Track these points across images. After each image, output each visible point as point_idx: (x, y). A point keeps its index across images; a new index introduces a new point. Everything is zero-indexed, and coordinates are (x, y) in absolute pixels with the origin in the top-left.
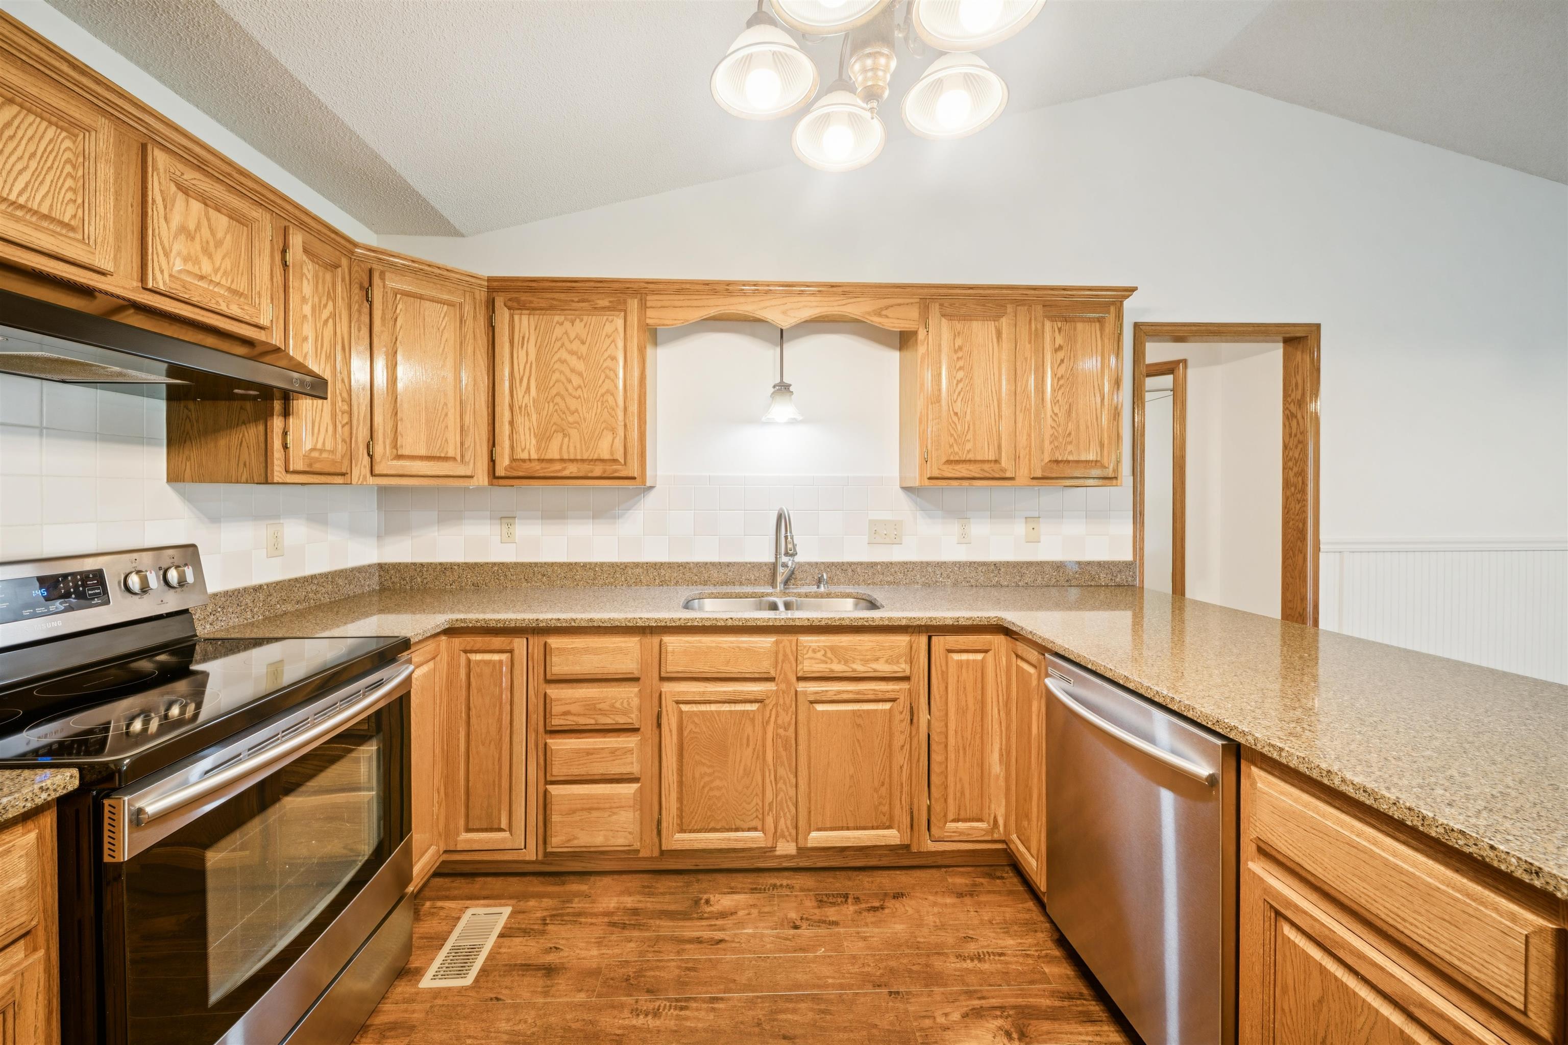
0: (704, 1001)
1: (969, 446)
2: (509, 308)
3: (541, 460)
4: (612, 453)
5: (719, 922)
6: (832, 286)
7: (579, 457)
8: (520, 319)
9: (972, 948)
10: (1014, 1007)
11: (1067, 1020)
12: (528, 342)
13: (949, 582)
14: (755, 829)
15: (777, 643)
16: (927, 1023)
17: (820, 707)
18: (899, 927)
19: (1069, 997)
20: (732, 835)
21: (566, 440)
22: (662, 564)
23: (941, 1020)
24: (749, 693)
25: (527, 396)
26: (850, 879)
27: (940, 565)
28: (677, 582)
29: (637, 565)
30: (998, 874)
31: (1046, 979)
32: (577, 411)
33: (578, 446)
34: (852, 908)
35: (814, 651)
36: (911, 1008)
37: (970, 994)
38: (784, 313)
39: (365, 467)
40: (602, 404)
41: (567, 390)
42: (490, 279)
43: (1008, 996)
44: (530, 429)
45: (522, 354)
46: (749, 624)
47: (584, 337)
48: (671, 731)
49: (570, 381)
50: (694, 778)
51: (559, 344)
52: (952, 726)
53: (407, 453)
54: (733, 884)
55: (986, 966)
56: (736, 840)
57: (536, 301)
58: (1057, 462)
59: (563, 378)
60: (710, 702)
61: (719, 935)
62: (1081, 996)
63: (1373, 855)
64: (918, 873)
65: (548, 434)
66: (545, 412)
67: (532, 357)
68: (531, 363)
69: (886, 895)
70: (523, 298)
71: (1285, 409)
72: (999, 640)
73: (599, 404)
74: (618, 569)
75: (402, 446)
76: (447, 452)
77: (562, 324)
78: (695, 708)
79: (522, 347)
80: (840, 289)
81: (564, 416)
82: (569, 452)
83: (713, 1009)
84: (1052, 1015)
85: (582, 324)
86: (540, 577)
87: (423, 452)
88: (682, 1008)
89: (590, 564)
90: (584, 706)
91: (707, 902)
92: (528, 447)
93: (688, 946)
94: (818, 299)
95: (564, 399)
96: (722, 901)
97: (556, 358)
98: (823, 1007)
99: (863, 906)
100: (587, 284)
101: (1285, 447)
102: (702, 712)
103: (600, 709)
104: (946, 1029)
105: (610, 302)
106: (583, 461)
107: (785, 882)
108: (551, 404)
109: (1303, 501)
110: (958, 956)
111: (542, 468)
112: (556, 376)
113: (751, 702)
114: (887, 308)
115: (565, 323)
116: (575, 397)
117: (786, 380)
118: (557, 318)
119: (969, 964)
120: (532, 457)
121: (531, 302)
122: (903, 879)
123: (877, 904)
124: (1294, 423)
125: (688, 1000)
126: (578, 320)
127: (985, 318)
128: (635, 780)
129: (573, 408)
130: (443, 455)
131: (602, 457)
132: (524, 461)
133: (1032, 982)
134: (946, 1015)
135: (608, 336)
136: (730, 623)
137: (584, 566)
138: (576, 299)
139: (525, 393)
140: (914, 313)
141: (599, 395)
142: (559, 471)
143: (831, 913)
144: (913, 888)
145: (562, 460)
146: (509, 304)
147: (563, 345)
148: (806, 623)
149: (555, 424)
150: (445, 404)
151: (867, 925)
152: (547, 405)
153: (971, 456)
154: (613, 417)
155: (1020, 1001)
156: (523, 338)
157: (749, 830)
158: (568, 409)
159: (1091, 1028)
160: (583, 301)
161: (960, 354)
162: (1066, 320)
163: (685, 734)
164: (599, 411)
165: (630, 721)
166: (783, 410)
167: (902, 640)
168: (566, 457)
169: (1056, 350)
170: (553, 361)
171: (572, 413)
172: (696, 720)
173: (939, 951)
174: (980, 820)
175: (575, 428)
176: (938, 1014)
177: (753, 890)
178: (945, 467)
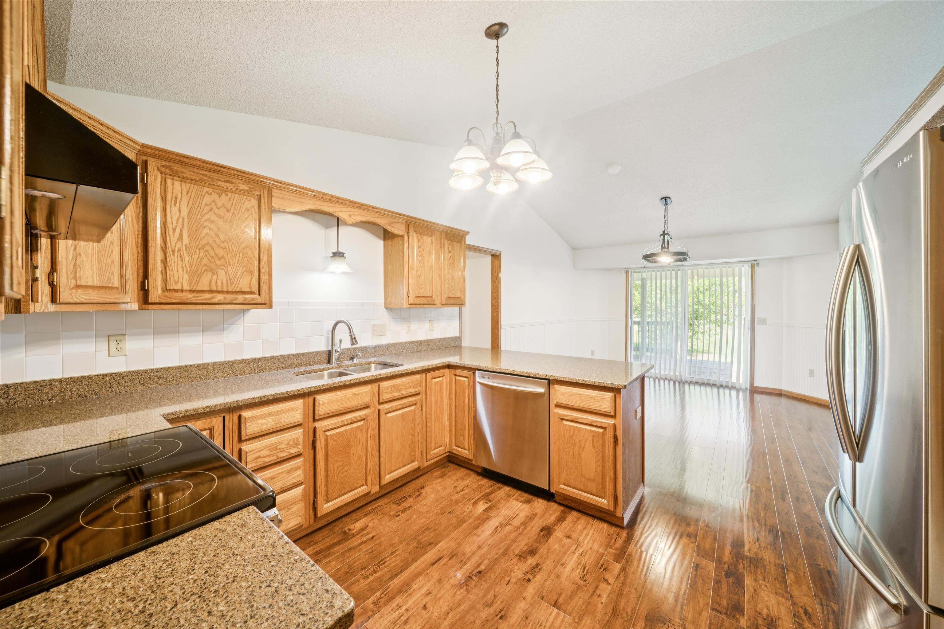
0: (390, 556)
1: (423, 290)
2: (161, 173)
3: (192, 291)
4: (250, 288)
5: (364, 532)
6: (373, 208)
7: (225, 289)
8: (173, 184)
9: (459, 489)
10: (482, 496)
11: (495, 491)
12: (180, 201)
13: (404, 352)
14: (363, 485)
15: (372, 387)
16: (465, 513)
17: (389, 415)
18: (432, 496)
19: (492, 486)
20: (356, 491)
21: (215, 277)
22: (260, 359)
23: (468, 511)
24: (359, 416)
25: (180, 242)
26: (400, 491)
27: (401, 344)
28: (271, 369)
29: (241, 361)
30: (447, 465)
31: (483, 486)
32: (223, 257)
33: (225, 282)
34: (411, 499)
35: (387, 389)
36: (458, 513)
37: (469, 500)
38: (350, 216)
39: (46, 296)
40: (243, 255)
41: (215, 242)
42: (143, 146)
43: (478, 495)
44: (182, 267)
45: (175, 210)
46: (361, 380)
47: (229, 207)
48: (322, 448)
49: (218, 236)
50: (334, 470)
51: (208, 208)
52: (433, 410)
53: (84, 284)
54: (354, 518)
55: (466, 491)
56: (355, 495)
57: (187, 172)
58: (449, 297)
59: (212, 233)
60: (341, 427)
61: (370, 536)
62: (494, 484)
63: (584, 395)
64: (421, 478)
65: (199, 272)
66: (196, 256)
67: (184, 213)
68: (184, 219)
69: (418, 489)
70: (175, 168)
71: (492, 279)
72: (447, 371)
73: (241, 254)
74: (227, 366)
75: (80, 278)
76: (113, 283)
77: (211, 194)
78: (333, 432)
79: (175, 204)
80: (376, 210)
81: (213, 260)
82: (217, 286)
83: (396, 555)
84: (492, 492)
85: (228, 198)
86: (156, 379)
87: (95, 283)
88: (384, 563)
89: (203, 364)
90: (269, 450)
91: (350, 530)
92: (181, 280)
93: (360, 547)
94: (365, 212)
95: (212, 248)
96: (356, 526)
97: (205, 218)
98: (433, 529)
99: (414, 496)
100: (232, 171)
101: (492, 292)
102: (338, 433)
103: (280, 449)
104: (471, 512)
105: (249, 187)
106: (228, 292)
107: (376, 506)
108: (202, 251)
109: (497, 312)
110: (457, 493)
111: (194, 297)
112: (206, 231)
113: (360, 421)
114: (394, 223)
115: (213, 194)
116: (222, 248)
117: (341, 250)
118: (206, 189)
119: (462, 493)
120: (185, 288)
121: (183, 172)
122: (420, 481)
123: (418, 494)
124: (495, 284)
125: (382, 560)
126: (224, 195)
127: (428, 235)
128: (301, 484)
129: (220, 255)
130: (110, 285)
131: (243, 290)
132: (176, 291)
133: (481, 488)
134: (468, 508)
135: (247, 210)
136: (352, 382)
137: (198, 366)
138: (223, 180)
139: (178, 240)
140: (403, 227)
141: (240, 248)
142: (209, 299)
143: (406, 504)
144: (425, 483)
145: (211, 291)
146: (162, 169)
147: (211, 210)
148: (385, 376)
149: (205, 265)
150: (112, 243)
151: (421, 501)
152: (198, 251)
153: (424, 295)
154: (251, 264)
155: (482, 494)
156: (176, 198)
157: (360, 487)
158: (216, 255)
159: (502, 490)
160: (228, 182)
161: (420, 249)
162: (452, 241)
163: (329, 447)
164: (240, 259)
165: (299, 450)
166: (339, 266)
167: (417, 377)
168: (214, 289)
169: (450, 252)
170: (203, 220)
171: (220, 259)
172: (335, 438)
173: (450, 495)
174: (441, 446)
175: (222, 269)
176: (466, 509)
177: (366, 515)
178: (415, 299)
